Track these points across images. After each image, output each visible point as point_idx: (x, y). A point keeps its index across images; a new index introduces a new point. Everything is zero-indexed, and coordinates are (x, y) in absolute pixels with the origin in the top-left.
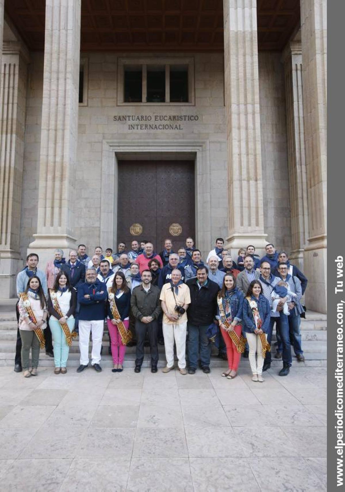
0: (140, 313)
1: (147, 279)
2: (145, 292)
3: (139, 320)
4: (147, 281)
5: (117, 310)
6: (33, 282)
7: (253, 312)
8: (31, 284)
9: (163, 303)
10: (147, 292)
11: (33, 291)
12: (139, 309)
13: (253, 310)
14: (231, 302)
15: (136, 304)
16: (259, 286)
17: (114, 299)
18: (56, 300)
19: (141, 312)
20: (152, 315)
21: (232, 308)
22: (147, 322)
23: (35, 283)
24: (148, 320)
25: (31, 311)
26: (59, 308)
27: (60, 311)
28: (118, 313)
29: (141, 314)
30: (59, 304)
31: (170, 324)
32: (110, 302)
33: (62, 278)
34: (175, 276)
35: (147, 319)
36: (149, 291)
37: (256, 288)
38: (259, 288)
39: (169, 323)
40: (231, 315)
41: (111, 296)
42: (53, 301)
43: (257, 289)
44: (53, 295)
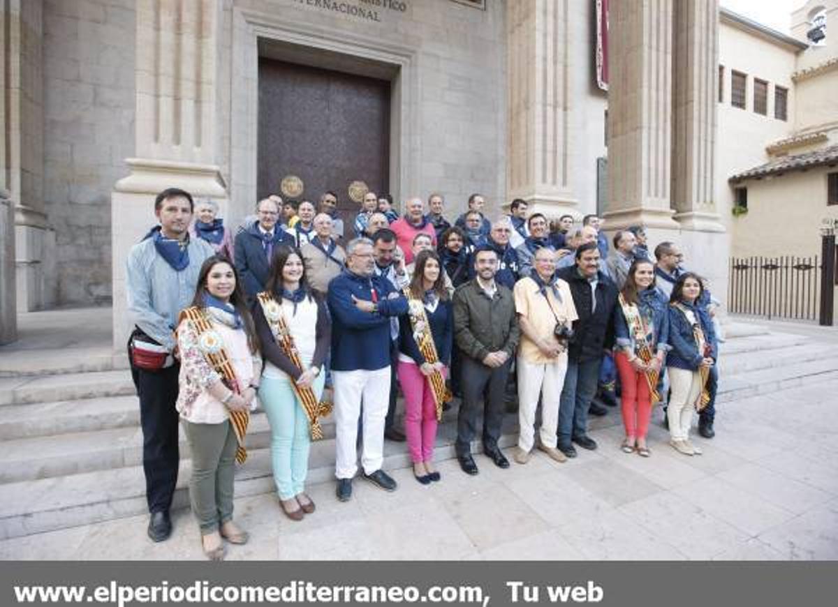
0: (480, 345)
1: (487, 269)
2: (488, 299)
3: (479, 361)
4: (487, 272)
5: (431, 341)
6: (217, 276)
7: (695, 332)
8: (212, 281)
9: (523, 319)
10: (492, 297)
11: (219, 301)
12: (477, 336)
13: (696, 328)
14: (654, 314)
15: (470, 324)
16: (695, 282)
17: (425, 315)
18: (282, 324)
19: (483, 343)
20: (507, 347)
21: (655, 324)
22: (498, 365)
23: (223, 279)
24: (500, 360)
25: (225, 362)
26: (292, 346)
27: (296, 355)
28: (434, 349)
29: (482, 346)
30: (291, 335)
31: (540, 364)
32: (415, 323)
33: (291, 264)
34: (546, 263)
35: (497, 358)
36: (494, 296)
37: (689, 285)
38: (695, 285)
39: (538, 362)
40: (653, 339)
41: (416, 307)
42: (275, 328)
43: (693, 288)
44: (274, 310)
